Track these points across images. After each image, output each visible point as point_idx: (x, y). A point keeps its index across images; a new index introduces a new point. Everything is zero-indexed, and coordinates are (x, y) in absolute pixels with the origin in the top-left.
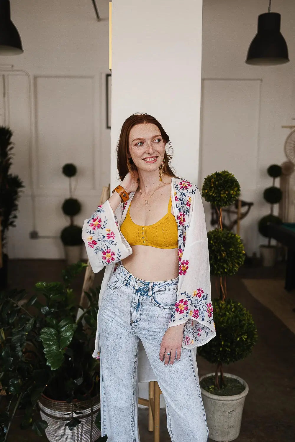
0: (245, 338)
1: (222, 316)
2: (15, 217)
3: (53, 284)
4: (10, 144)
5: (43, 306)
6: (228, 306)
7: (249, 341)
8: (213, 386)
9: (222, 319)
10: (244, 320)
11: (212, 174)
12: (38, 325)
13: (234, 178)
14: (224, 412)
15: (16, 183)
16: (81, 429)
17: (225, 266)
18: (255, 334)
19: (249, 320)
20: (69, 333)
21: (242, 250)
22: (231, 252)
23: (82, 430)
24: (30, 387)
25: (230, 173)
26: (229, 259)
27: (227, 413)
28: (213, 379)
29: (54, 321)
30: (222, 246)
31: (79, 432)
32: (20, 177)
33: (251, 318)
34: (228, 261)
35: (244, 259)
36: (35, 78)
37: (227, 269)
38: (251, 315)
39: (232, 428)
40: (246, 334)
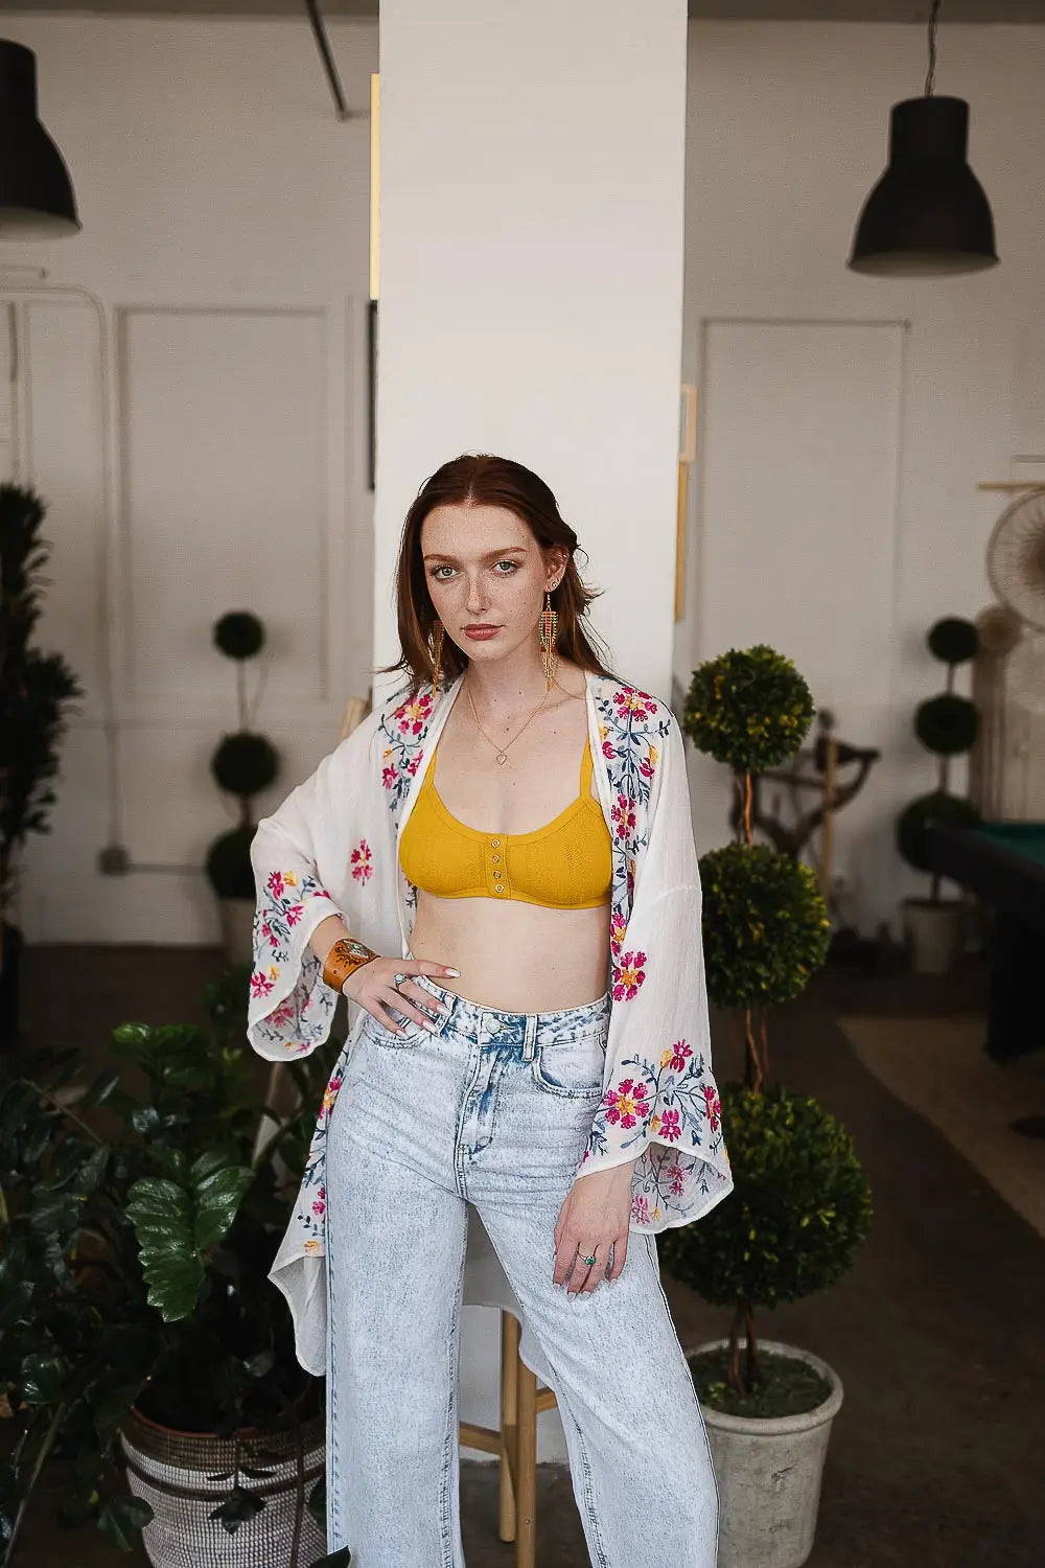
0: (828, 1219)
1: (750, 1144)
2: (49, 798)
3: (170, 1030)
4: (36, 544)
5: (140, 1107)
6: (771, 1108)
7: (842, 1228)
8: (721, 1385)
9: (749, 1153)
10: (827, 1156)
11: (719, 657)
12: (120, 1171)
13: (793, 670)
14: (759, 1472)
15: (53, 681)
16: (268, 1531)
17: (762, 970)
18: (865, 1206)
19: (842, 1155)
20: (226, 1198)
21: (820, 918)
22: (781, 924)
23: (270, 1534)
24: (93, 1384)
25: (778, 653)
26: (775, 948)
27: (769, 1477)
28: (723, 1359)
29: (176, 1157)
30: (749, 902)
31: (261, 1542)
32: (67, 660)
33: (851, 1150)
34: (769, 956)
35: (826, 947)
36: (123, 313)
37: (767, 980)
38: (851, 1139)
39: (785, 1529)
40: (834, 1205)
